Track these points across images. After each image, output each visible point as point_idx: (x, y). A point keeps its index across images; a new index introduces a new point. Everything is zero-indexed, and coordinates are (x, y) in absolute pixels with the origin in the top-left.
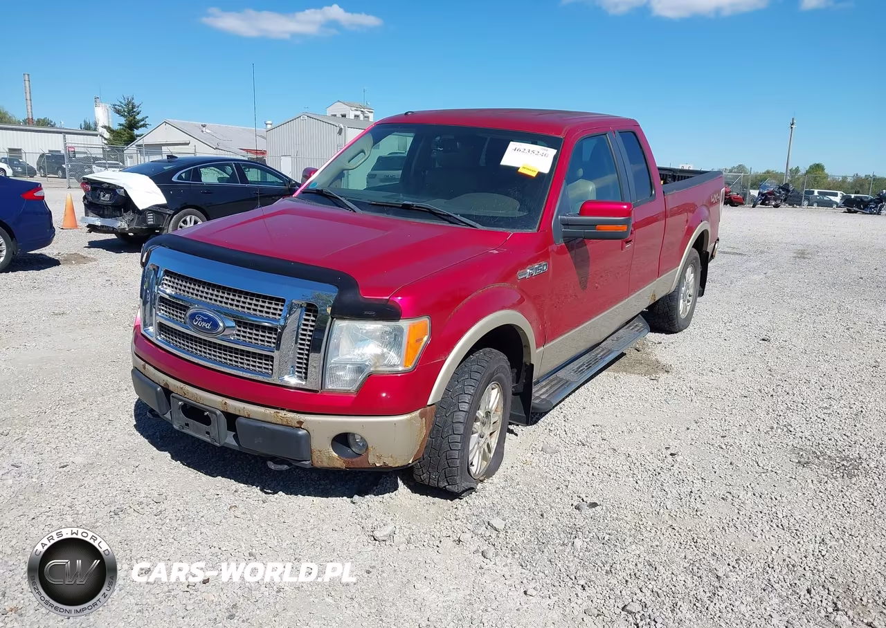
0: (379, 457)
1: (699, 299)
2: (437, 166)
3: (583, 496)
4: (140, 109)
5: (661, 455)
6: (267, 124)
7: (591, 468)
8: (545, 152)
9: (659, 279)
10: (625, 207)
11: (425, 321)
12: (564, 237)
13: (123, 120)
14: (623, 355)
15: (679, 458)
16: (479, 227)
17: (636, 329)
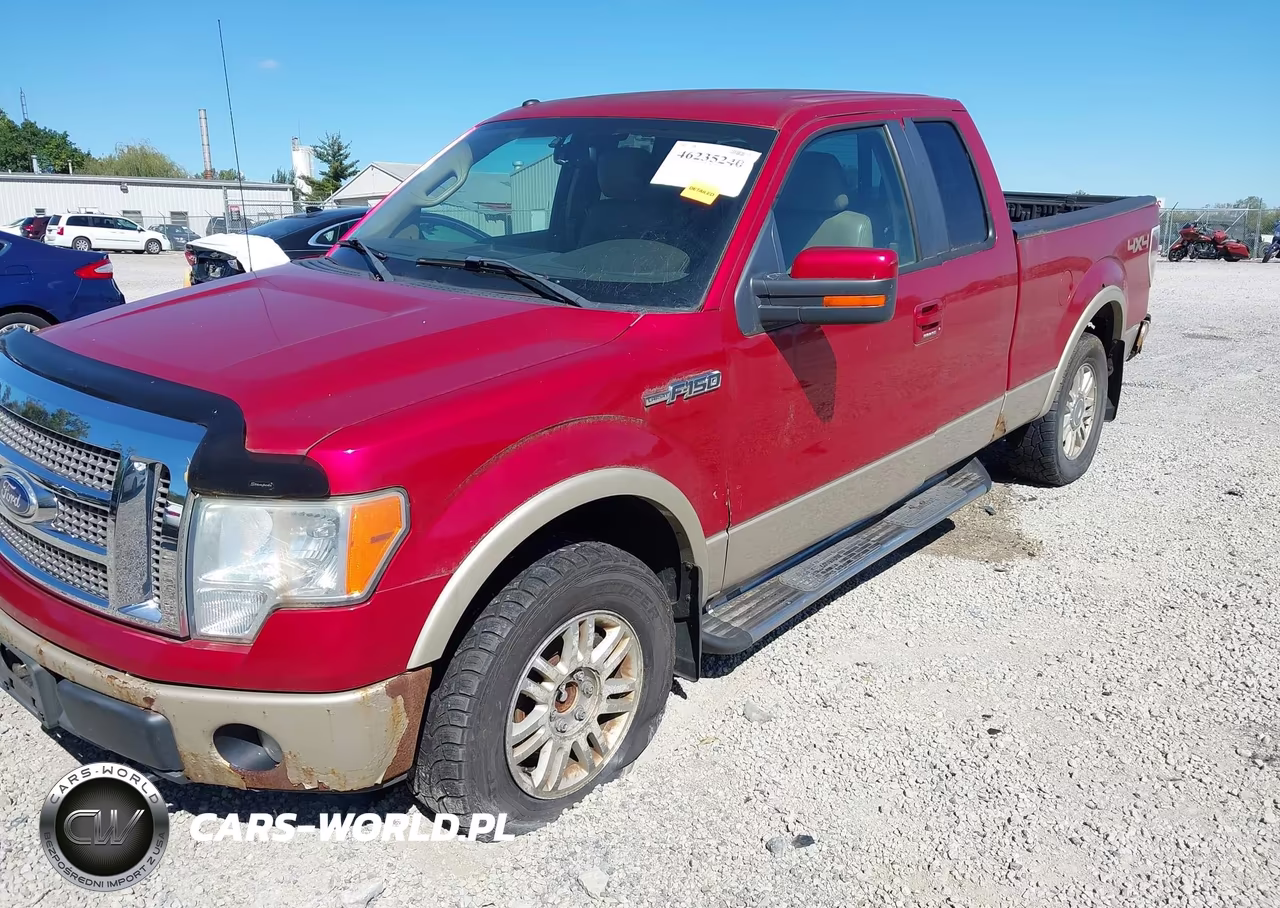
0: (309, 773)
1: (1107, 426)
2: (603, 197)
3: (790, 819)
4: (348, 151)
5: (970, 733)
6: (515, 166)
7: (825, 756)
8: (737, 157)
9: (1010, 393)
10: (882, 258)
11: (393, 501)
12: (763, 321)
13: (326, 168)
14: (946, 526)
15: (1003, 741)
16: (586, 304)
17: (964, 485)
